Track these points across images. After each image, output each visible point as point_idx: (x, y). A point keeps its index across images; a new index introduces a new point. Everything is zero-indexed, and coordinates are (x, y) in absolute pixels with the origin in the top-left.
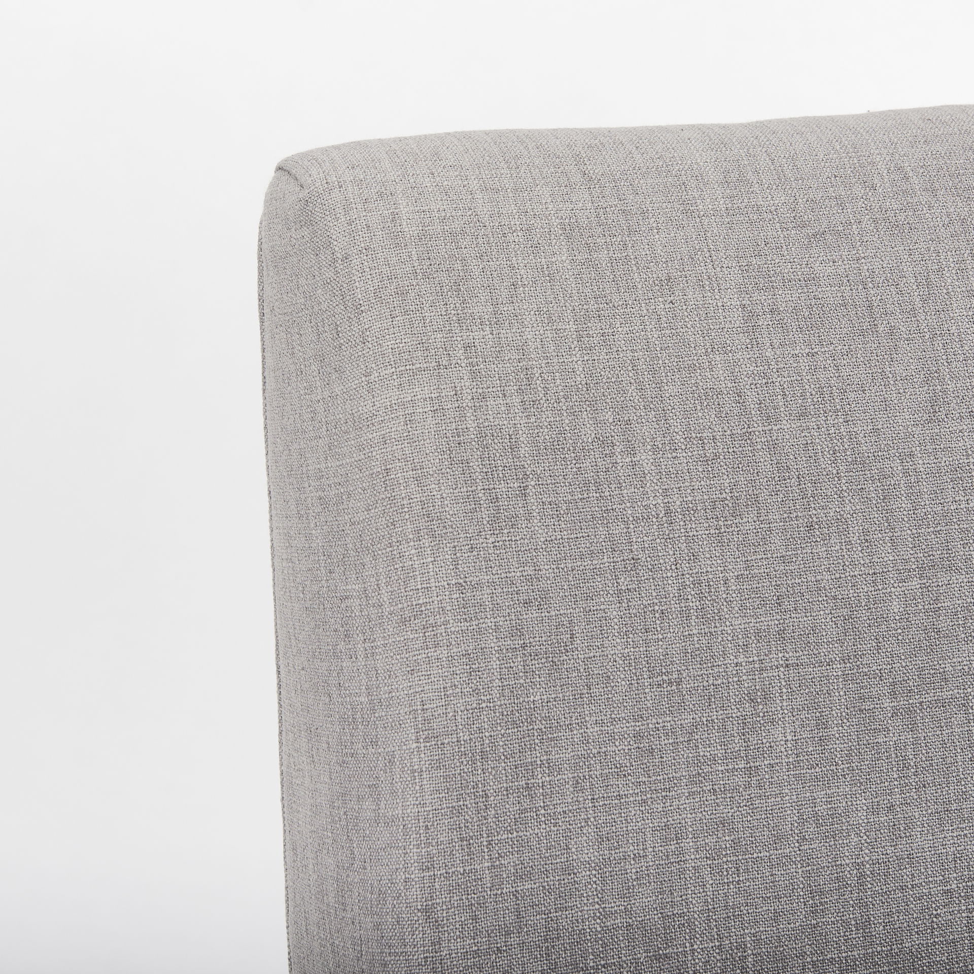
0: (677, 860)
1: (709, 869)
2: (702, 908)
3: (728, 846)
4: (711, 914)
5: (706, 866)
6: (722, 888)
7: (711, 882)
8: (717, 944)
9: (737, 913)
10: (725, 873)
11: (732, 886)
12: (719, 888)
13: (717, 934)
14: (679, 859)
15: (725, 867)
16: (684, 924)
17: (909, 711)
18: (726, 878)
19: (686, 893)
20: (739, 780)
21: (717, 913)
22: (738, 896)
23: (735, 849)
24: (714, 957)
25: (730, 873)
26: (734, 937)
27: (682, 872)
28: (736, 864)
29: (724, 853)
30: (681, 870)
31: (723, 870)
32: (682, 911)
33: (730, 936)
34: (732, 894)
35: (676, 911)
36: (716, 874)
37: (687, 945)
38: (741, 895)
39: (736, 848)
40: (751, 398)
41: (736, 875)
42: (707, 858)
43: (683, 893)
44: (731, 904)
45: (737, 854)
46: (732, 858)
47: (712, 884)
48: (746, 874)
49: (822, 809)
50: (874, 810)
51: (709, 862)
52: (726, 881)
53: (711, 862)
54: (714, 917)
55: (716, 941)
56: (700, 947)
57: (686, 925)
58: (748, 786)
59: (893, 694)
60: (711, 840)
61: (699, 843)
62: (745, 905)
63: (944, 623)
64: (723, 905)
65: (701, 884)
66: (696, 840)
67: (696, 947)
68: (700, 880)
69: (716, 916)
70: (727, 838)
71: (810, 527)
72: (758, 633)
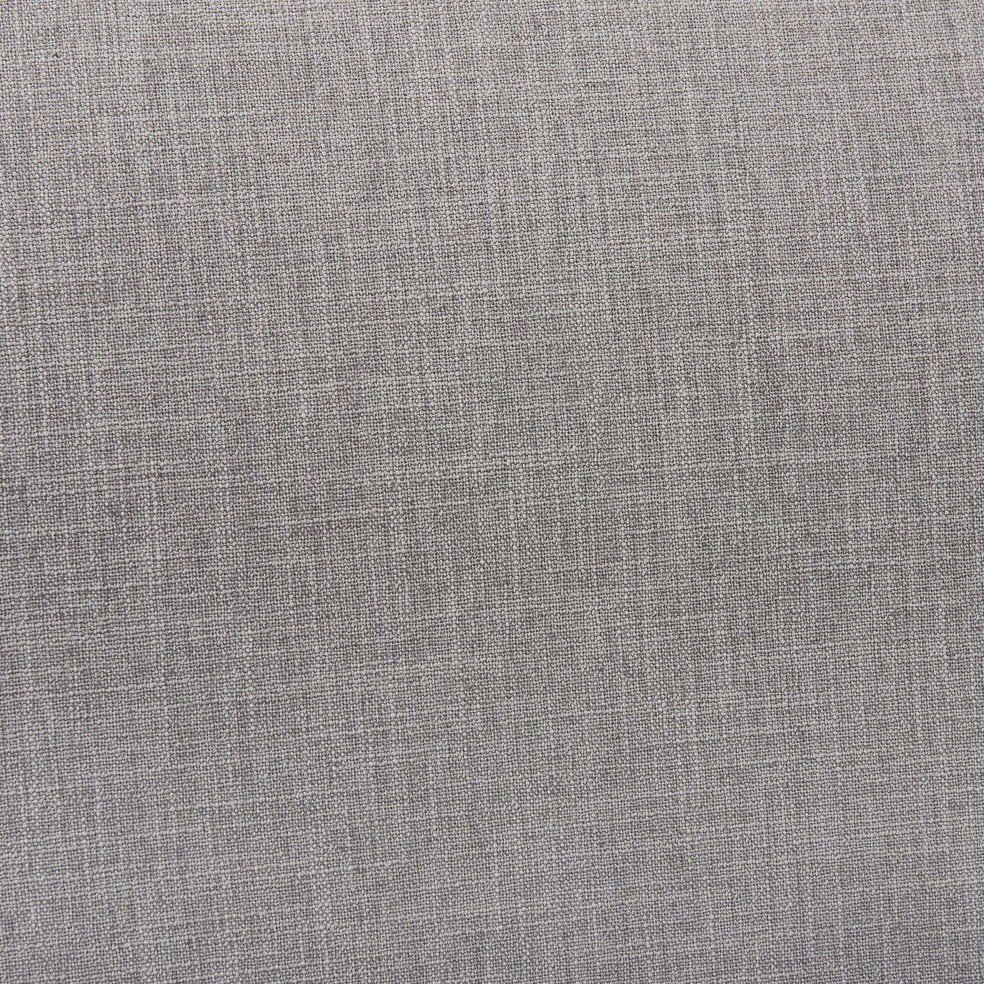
0: (11, 692)
1: (51, 703)
2: (41, 747)
3: (76, 677)
4: (51, 754)
5: (47, 700)
6: (66, 725)
7: (53, 718)
8: (58, 788)
9: (84, 754)
10: (71, 708)
11: (79, 724)
12: (63, 725)
13: (59, 777)
14: (14, 691)
15: (72, 701)
16: (17, 764)
17: (314, 530)
18: (72, 713)
19: (21, 729)
20: (93, 603)
21: (59, 753)
22: (86, 734)
23: (84, 682)
24: (53, 802)
25: (78, 708)
26: (80, 781)
27: (18, 705)
28: (86, 699)
29: (70, 685)
30: (16, 703)
31: (68, 705)
32: (15, 750)
33: (75, 779)
34: (79, 732)
35: (9, 749)
36: (59, 709)
37: (21, 788)
38: (90, 734)
39: (86, 680)
40: (143, 167)
41: (85, 711)
42: (49, 690)
43: (17, 729)
44: (77, 743)
45: (87, 687)
46: (81, 691)
47: (54, 720)
48: (98, 710)
49: (196, 639)
50: (262, 642)
51: (51, 695)
52: (72, 717)
53: (54, 695)
54: (55, 758)
55: (57, 784)
56: (37, 790)
57: (20, 765)
58: (104, 611)
59: (294, 511)
60: (56, 670)
61: (40, 674)
62: (94, 745)
63: (363, 432)
64: (68, 744)
65: (40, 719)
66: (36, 670)
67: (30, 790)
68: (39, 715)
69: (59, 757)
70: (75, 669)
71: (202, 318)
72: (125, 437)
